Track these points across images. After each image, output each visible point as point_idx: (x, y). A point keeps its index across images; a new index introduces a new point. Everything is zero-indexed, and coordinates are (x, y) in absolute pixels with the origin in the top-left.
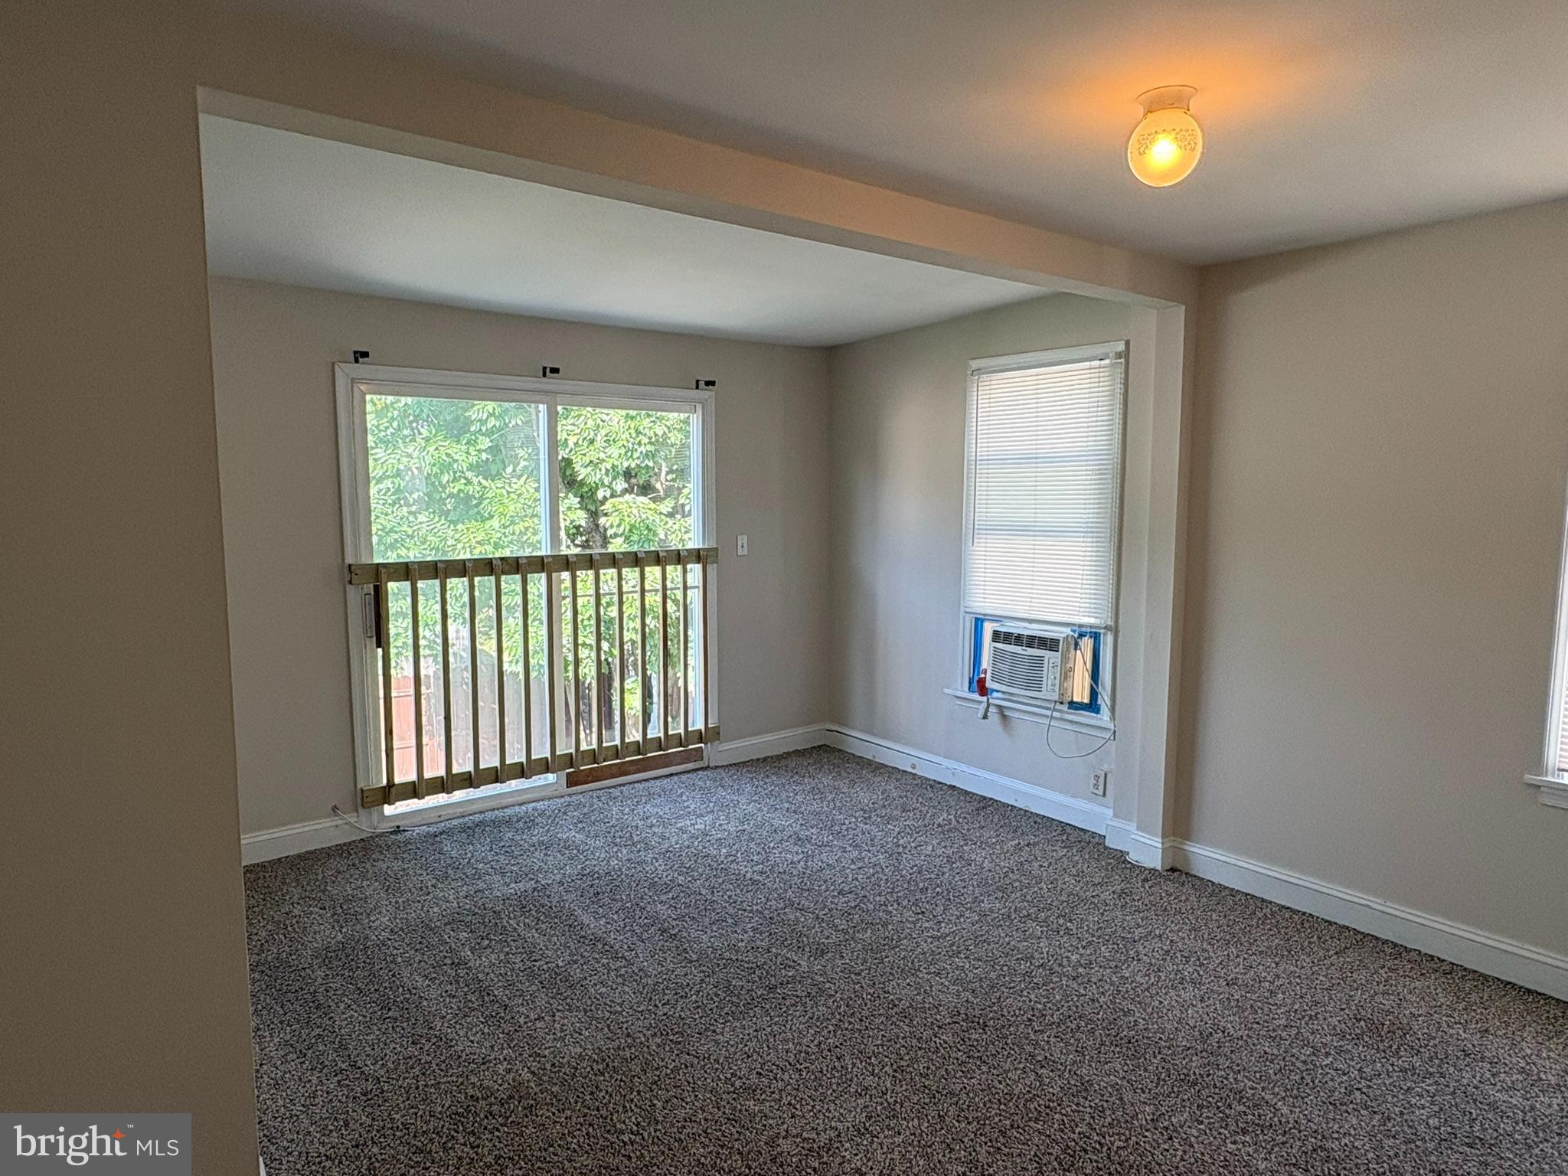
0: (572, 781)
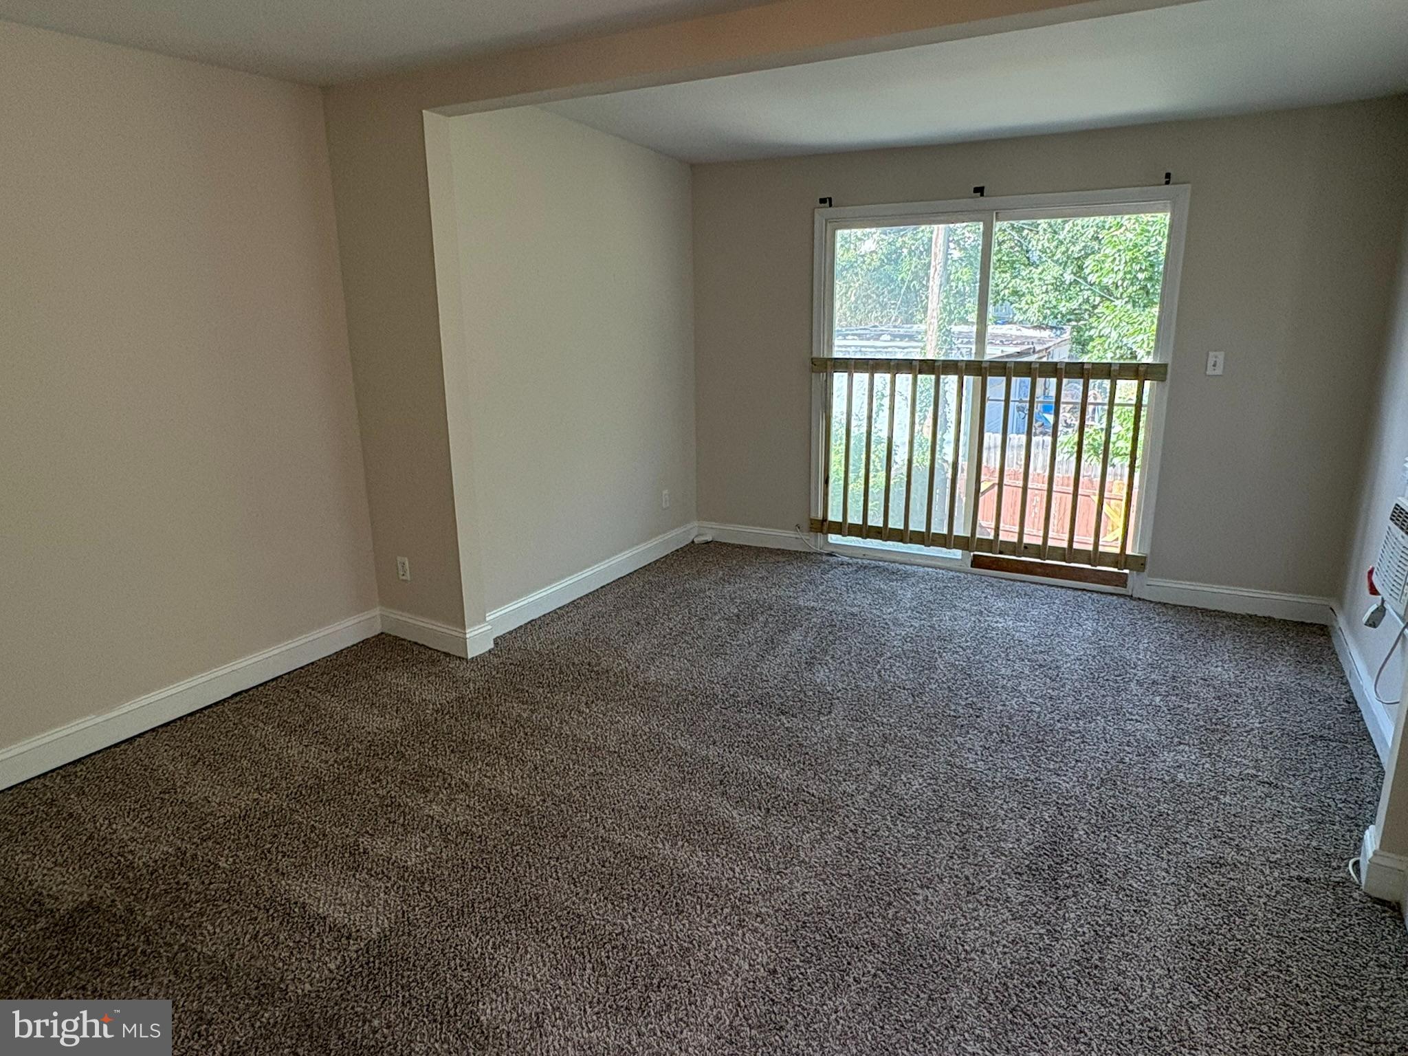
0: (977, 562)
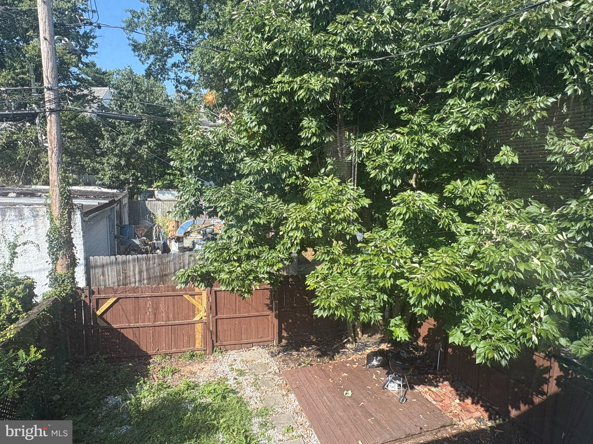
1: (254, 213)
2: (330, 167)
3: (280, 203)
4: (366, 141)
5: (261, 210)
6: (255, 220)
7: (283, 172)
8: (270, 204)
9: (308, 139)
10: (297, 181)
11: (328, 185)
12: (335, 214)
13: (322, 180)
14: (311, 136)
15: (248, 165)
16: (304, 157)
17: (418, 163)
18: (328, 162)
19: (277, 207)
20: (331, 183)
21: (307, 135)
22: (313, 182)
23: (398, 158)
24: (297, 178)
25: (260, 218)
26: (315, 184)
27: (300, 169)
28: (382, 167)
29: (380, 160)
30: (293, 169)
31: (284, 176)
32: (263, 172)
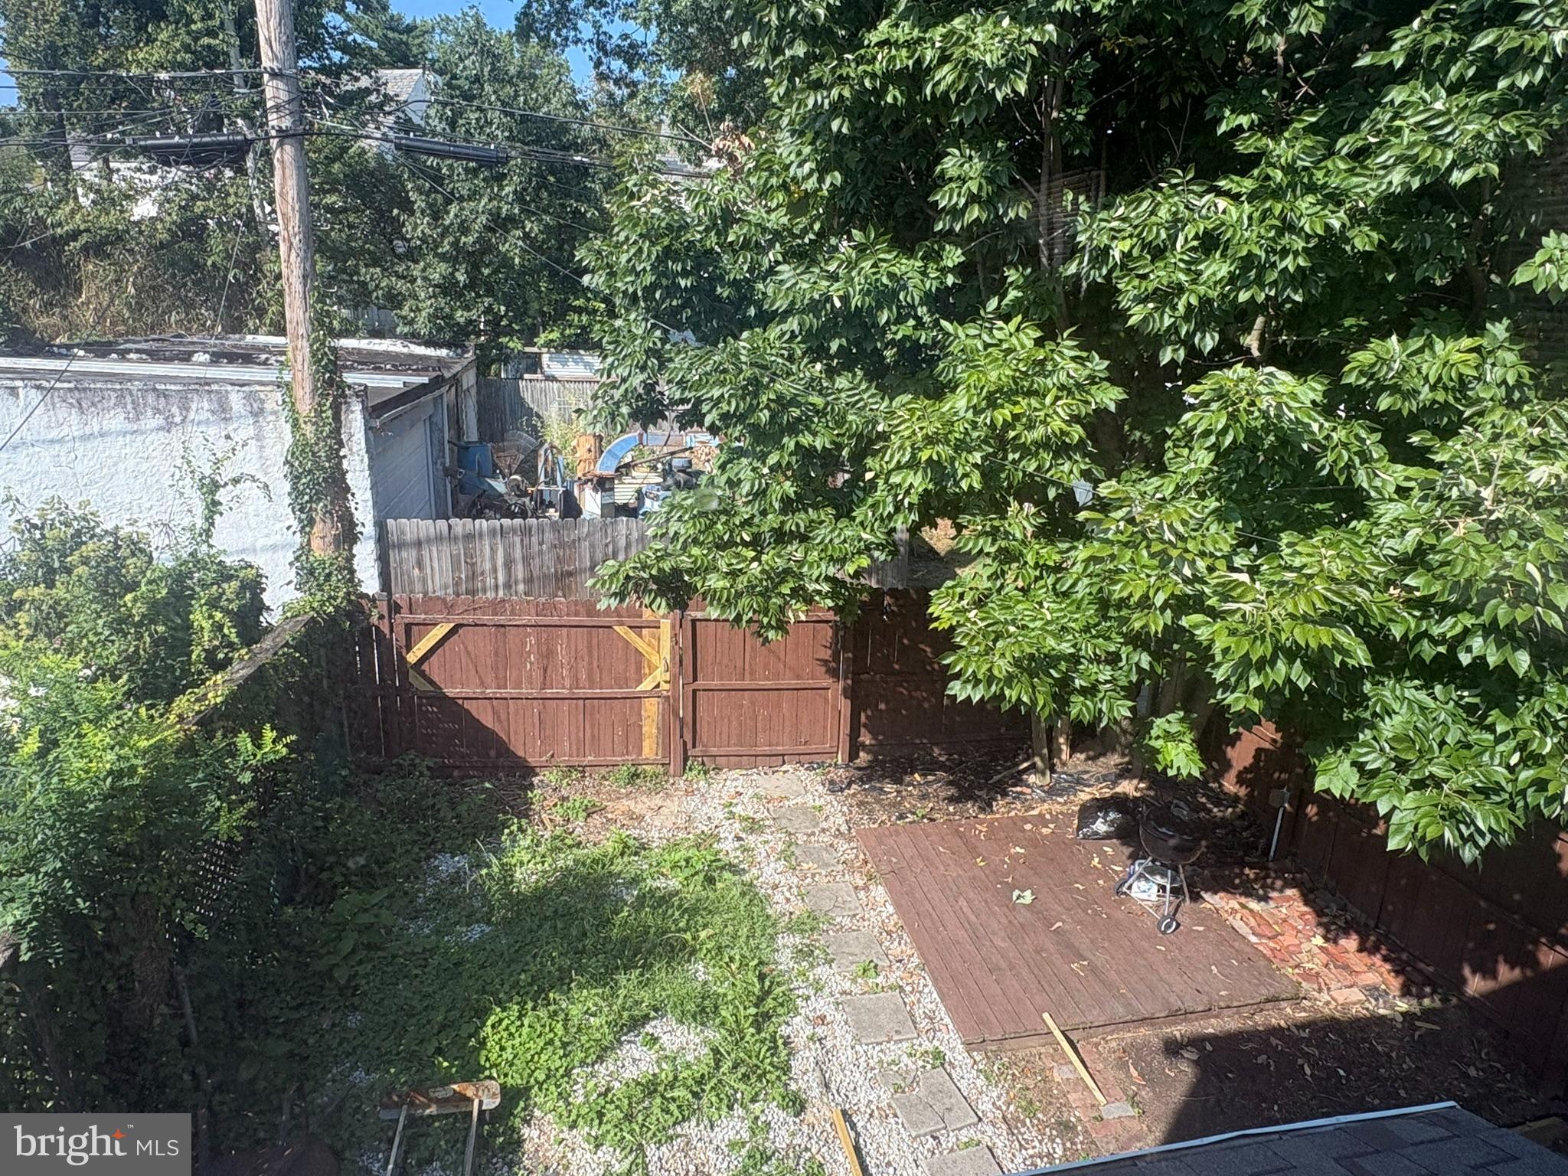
1: (798, 419)
2: (1013, 294)
3: (868, 394)
4: (1123, 219)
5: (817, 412)
6: (801, 438)
7: (880, 307)
8: (843, 395)
9: (956, 213)
10: (918, 333)
11: (1005, 346)
12: (1019, 427)
13: (991, 329)
14: (966, 205)
15: (788, 285)
16: (942, 264)
17: (1274, 283)
18: (1010, 280)
19: (861, 404)
20: (1014, 340)
21: (955, 199)
22: (963, 335)
23: (1217, 269)
24: (920, 324)
25: (815, 434)
26: (968, 342)
27: (929, 299)
28: (1165, 297)
29: (1159, 276)
30: (909, 299)
31: (884, 317)
32: (828, 306)
